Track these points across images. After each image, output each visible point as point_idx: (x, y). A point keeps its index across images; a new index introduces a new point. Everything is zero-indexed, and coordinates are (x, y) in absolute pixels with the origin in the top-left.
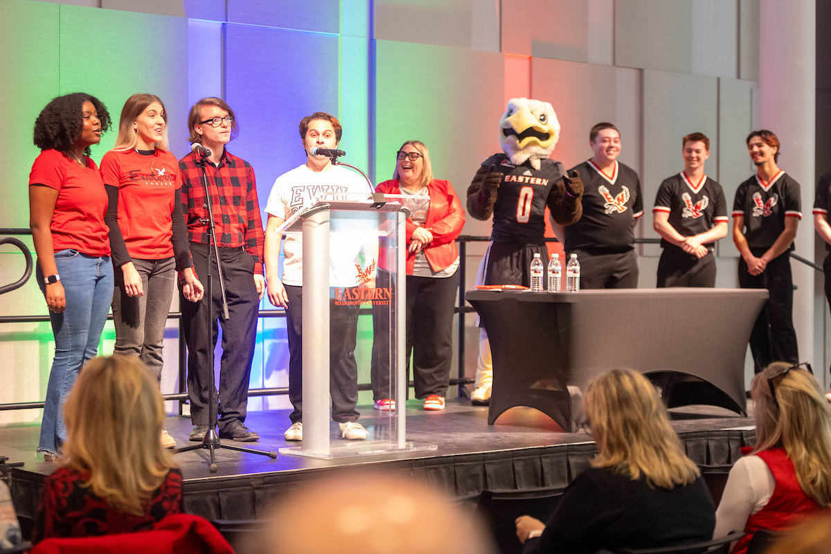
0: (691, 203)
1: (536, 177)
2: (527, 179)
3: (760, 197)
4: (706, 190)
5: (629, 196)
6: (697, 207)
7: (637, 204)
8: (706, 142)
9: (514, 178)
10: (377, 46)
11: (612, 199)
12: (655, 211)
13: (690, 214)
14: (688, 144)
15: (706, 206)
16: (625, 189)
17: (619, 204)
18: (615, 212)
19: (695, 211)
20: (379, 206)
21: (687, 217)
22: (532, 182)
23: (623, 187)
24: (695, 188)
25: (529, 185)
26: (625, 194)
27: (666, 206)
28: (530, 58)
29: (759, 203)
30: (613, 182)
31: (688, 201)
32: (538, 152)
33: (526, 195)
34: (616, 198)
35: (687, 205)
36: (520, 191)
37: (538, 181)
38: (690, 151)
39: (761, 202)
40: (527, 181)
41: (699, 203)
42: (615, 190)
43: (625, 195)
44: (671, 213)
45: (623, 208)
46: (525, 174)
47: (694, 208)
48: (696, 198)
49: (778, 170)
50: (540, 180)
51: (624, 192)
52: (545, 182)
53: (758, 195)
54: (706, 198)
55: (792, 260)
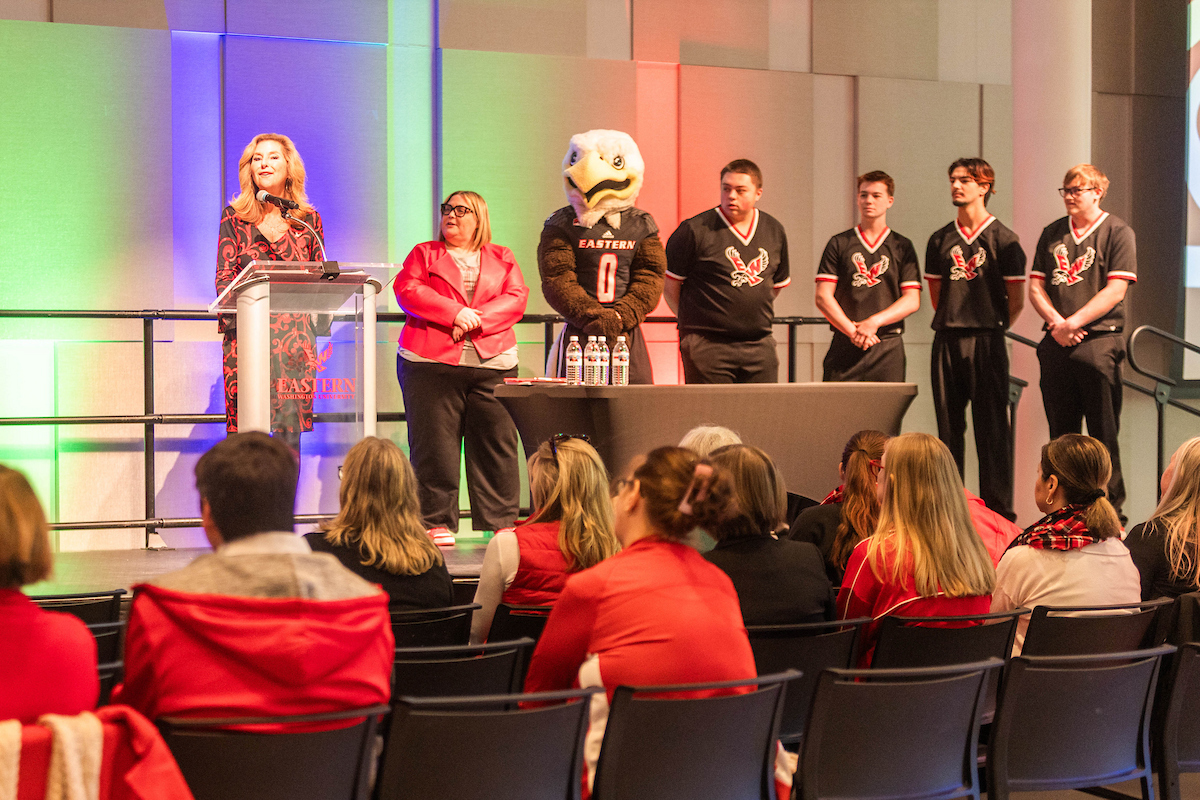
0: (864, 266)
1: (620, 240)
2: (608, 243)
3: (960, 252)
4: (887, 247)
5: (767, 262)
6: (873, 272)
7: (780, 271)
8: (889, 183)
9: (591, 243)
10: (444, 57)
11: (743, 267)
12: (818, 281)
13: (864, 282)
14: (865, 187)
15: (885, 270)
16: (764, 252)
17: (752, 274)
18: (745, 285)
19: (871, 277)
20: (332, 277)
21: (859, 285)
22: (614, 247)
23: (761, 250)
24: (872, 246)
25: (610, 251)
26: (763, 258)
27: (830, 273)
28: (678, 67)
29: (959, 261)
30: (746, 242)
31: (860, 264)
32: (616, 206)
33: (608, 264)
34: (750, 265)
35: (859, 270)
36: (599, 261)
37: (622, 245)
38: (865, 195)
39: (962, 259)
40: (607, 246)
41: (875, 266)
42: (748, 254)
43: (762, 261)
44: (838, 283)
45: (757, 280)
46: (604, 237)
47: (869, 273)
48: (872, 260)
49: (987, 215)
50: (625, 243)
51: (761, 257)
52: (631, 245)
53: (957, 250)
54: (885, 259)
55: (1008, 340)
